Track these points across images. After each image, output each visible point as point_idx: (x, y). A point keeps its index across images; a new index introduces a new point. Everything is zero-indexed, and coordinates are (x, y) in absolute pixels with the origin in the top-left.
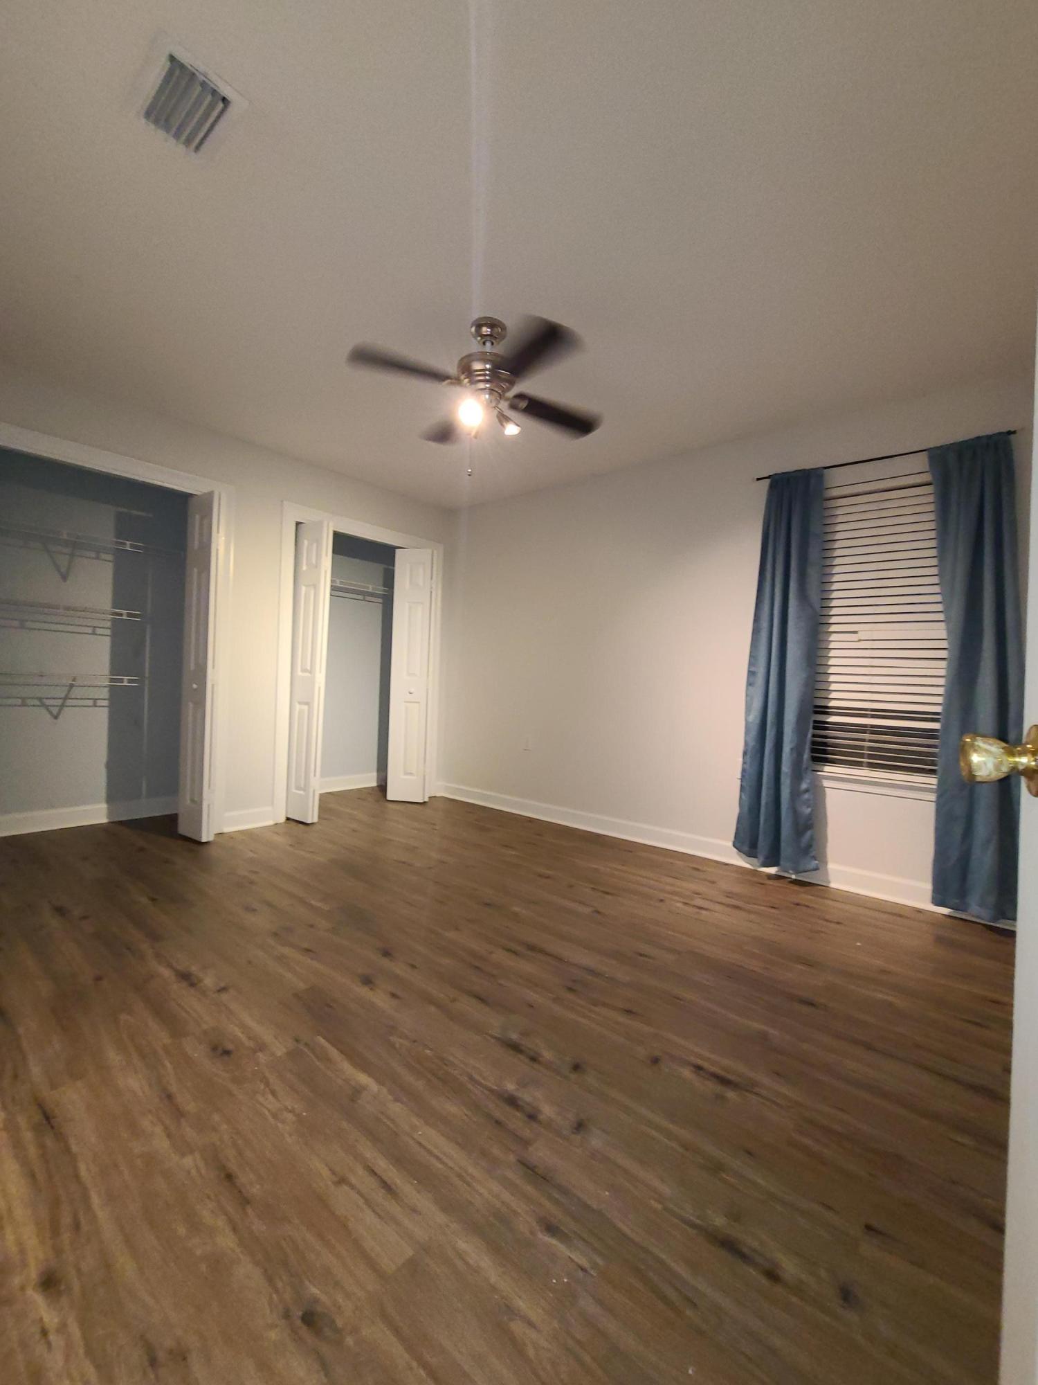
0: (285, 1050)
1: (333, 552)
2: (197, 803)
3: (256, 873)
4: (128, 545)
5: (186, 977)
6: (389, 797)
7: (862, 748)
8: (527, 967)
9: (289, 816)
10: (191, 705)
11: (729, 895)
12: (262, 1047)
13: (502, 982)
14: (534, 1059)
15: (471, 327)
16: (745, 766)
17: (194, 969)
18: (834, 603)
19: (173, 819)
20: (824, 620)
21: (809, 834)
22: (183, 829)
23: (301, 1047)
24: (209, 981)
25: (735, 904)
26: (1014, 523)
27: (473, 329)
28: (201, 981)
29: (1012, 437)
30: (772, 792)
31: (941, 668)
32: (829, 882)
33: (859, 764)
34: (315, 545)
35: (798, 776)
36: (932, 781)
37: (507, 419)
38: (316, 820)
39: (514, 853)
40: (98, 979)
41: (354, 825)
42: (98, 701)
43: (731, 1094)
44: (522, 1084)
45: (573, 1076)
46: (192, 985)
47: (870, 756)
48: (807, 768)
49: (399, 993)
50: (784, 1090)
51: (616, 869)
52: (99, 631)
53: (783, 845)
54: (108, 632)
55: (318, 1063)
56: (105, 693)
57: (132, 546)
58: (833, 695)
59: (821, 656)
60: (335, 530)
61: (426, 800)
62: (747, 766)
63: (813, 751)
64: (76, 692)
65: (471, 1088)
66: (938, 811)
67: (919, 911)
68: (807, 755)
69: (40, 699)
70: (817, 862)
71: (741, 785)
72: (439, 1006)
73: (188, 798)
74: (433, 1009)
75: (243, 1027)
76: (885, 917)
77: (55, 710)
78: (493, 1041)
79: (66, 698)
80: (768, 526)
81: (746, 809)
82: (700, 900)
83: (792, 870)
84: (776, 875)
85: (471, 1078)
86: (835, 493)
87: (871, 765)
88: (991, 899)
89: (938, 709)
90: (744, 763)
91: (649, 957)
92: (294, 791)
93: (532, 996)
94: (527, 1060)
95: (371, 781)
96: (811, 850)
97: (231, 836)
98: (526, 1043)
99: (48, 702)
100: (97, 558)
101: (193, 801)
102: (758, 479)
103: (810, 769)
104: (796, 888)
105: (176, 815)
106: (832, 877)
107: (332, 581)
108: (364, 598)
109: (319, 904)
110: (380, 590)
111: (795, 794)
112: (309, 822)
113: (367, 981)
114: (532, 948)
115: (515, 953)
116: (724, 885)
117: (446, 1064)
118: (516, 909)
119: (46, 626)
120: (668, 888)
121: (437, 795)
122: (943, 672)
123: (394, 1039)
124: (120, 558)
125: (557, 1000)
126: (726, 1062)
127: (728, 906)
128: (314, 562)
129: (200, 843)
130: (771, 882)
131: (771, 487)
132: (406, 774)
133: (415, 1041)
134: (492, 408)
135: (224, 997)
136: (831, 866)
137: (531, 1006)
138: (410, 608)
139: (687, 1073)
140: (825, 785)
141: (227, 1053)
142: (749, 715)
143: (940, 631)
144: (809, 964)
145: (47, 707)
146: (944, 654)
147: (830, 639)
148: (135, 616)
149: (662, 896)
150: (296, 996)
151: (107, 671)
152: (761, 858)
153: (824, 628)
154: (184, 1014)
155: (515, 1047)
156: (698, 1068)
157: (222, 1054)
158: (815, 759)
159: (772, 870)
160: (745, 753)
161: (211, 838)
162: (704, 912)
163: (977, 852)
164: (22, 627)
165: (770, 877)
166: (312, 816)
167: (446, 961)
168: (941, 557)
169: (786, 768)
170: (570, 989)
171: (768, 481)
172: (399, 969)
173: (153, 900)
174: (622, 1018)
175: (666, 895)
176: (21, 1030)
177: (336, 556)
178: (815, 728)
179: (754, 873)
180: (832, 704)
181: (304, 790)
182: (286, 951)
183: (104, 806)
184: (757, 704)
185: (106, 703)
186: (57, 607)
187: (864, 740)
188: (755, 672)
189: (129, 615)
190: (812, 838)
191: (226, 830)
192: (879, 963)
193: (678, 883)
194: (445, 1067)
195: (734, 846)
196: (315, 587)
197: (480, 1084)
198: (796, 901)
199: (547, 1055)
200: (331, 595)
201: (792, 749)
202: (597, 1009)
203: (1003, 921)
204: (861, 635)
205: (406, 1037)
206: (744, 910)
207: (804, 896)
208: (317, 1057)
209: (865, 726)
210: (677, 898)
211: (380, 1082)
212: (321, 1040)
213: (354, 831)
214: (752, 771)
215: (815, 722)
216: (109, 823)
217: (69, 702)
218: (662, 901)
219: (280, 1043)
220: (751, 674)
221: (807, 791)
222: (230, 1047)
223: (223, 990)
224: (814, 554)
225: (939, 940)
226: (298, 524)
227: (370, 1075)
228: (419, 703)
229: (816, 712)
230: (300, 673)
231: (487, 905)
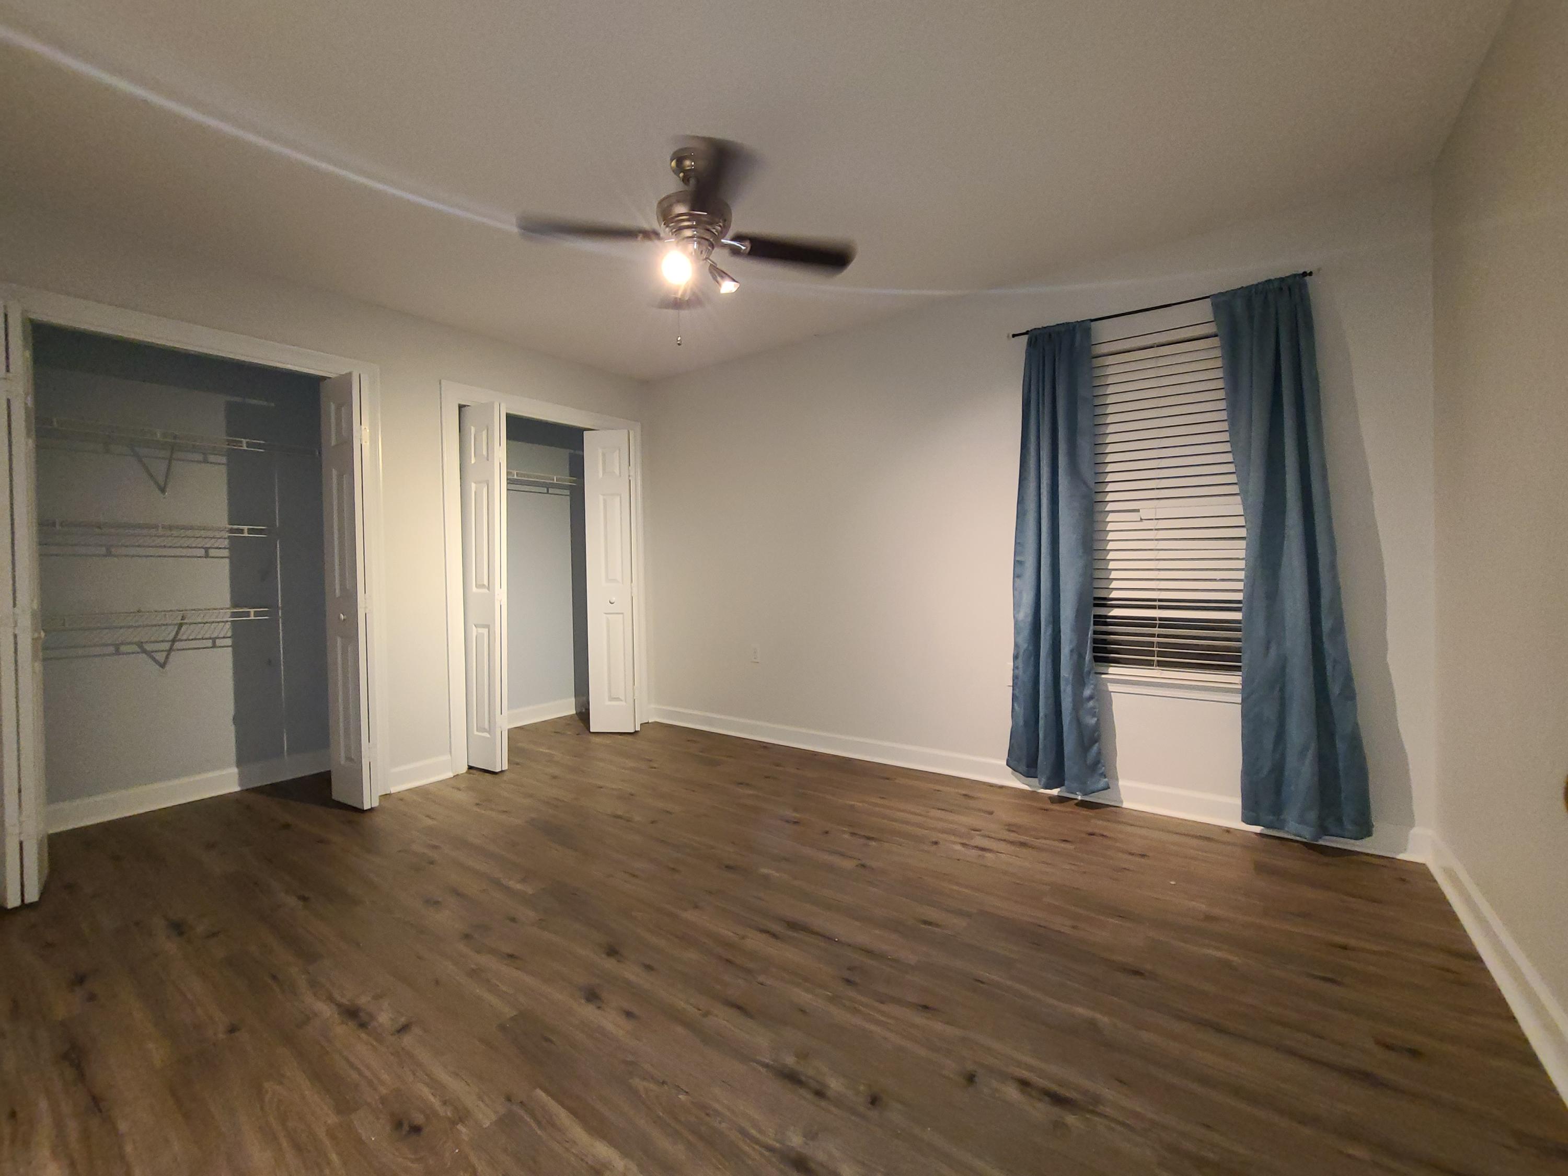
0: (494, 1118)
1: (507, 438)
2: (355, 760)
3: (435, 847)
4: (245, 445)
5: (352, 1013)
6: (591, 731)
7: (1151, 644)
8: (789, 954)
9: (471, 764)
10: (339, 640)
11: (1011, 827)
12: (462, 1116)
13: (761, 978)
14: (820, 1094)
15: (672, 160)
16: (1016, 671)
17: (364, 1000)
18: (1110, 478)
19: (323, 780)
20: (1099, 497)
21: (1095, 748)
22: (339, 793)
23: (516, 1108)
24: (384, 1018)
25: (1022, 840)
26: (1315, 380)
27: (674, 163)
28: (372, 1017)
29: (1307, 278)
30: (1051, 701)
31: (1239, 550)
32: (1122, 802)
33: (1149, 663)
34: (484, 433)
35: (1080, 679)
36: (1235, 680)
37: (723, 274)
38: (505, 767)
39: (751, 792)
40: (232, 1030)
41: (554, 770)
42: (217, 641)
43: (1071, 1119)
44: (811, 1135)
45: (873, 1114)
46: (363, 1025)
47: (1160, 654)
48: (1089, 672)
49: (635, 1010)
50: (1137, 1105)
51: (876, 805)
52: (212, 552)
53: (1067, 763)
54: (226, 553)
55: (539, 1132)
56: (227, 630)
57: (248, 445)
58: (1114, 585)
59: (1100, 540)
60: (508, 412)
61: (638, 729)
62: (1020, 672)
63: (1095, 650)
64: (186, 632)
65: (746, 1148)
66: (1244, 716)
67: (1228, 831)
68: (1088, 656)
69: (140, 644)
70: (1106, 779)
71: (1013, 694)
72: (688, 1024)
73: (343, 754)
74: (680, 1030)
75: (436, 1086)
76: (1194, 842)
77: (161, 657)
78: (763, 1070)
79: (174, 641)
80: (1030, 391)
81: (1021, 723)
82: (978, 838)
83: (1080, 791)
84: (1058, 796)
85: (744, 1133)
86: (1104, 349)
87: (1161, 664)
88: (1312, 816)
89: (1239, 596)
90: (1015, 668)
91: (937, 925)
92: (476, 733)
93: (804, 997)
94: (810, 1096)
95: (568, 708)
96: (1100, 765)
97: (399, 798)
98: (808, 1070)
99: (148, 647)
100: (206, 461)
101: (348, 759)
102: (1014, 336)
103: (1093, 671)
104: (1084, 812)
105: (329, 773)
106: (1123, 795)
107: (508, 473)
108: (548, 491)
109: (519, 886)
110: (567, 480)
111: (1078, 702)
112: (498, 770)
113: (592, 996)
114: (793, 925)
115: (774, 936)
116: (1005, 815)
117: (707, 1115)
118: (765, 871)
119: (140, 551)
120: (940, 825)
121: (650, 721)
122: (1242, 554)
123: (637, 1082)
124: (235, 461)
125: (835, 999)
126: (1054, 1069)
127: (1012, 843)
128: (485, 453)
129: (362, 811)
130: (1056, 807)
131: (1030, 344)
132: (612, 699)
133: (664, 1083)
134: (703, 260)
135: (407, 1040)
136: (1121, 783)
137: (803, 1011)
138: (605, 501)
139: (1012, 1093)
140: (1110, 690)
141: (416, 1130)
142: (1019, 612)
143: (1235, 506)
144: (1123, 915)
145: (149, 654)
146: (1243, 533)
147: (1108, 520)
148: (260, 531)
149: (935, 836)
150: (502, 1028)
151: (228, 603)
152: (1044, 780)
153: (1099, 507)
154: (355, 1076)
155: (792, 1078)
156: (1024, 1084)
157: (409, 1132)
158: (1097, 659)
159: (1055, 792)
160: (1016, 657)
161: (376, 804)
162: (988, 855)
163: (1292, 761)
164: (109, 554)
165: (1053, 799)
166: (500, 762)
167: (692, 955)
168: (1233, 420)
169: (1066, 672)
170: (848, 982)
171: (1026, 338)
172: (631, 973)
173: (304, 899)
174: (919, 1019)
175: (941, 835)
176: (123, 1126)
177: (510, 442)
178: (1095, 623)
179: (1033, 795)
180: (1114, 595)
181: (489, 732)
182: (484, 960)
183: (234, 770)
184: (1028, 598)
185: (229, 642)
186: (156, 527)
187: (1153, 635)
188: (1021, 562)
189: (250, 531)
190: (1099, 753)
191: (394, 789)
192: (1201, 906)
193: (951, 817)
194: (707, 1119)
195: (1007, 764)
196: (488, 484)
197: (757, 1142)
198: (1090, 830)
199: (835, 1084)
200: (508, 490)
201: (1072, 651)
202: (883, 1007)
203: (1327, 837)
204: (1144, 514)
205: (653, 1078)
206: (1032, 847)
207: (1097, 823)
208: (539, 1123)
209: (1154, 619)
210: (953, 838)
211: (625, 1154)
212: (540, 1093)
213: (555, 777)
214: (1026, 677)
215: (1095, 616)
216: (242, 791)
217: (177, 645)
218: (936, 843)
219: (487, 1105)
220: (1018, 563)
221: (1091, 698)
222: (419, 1119)
223: (404, 1029)
224: (1083, 420)
225: (1261, 868)
226: (461, 407)
227: (612, 1143)
228: (622, 613)
229: (1096, 605)
230: (474, 589)
231: (728, 867)
